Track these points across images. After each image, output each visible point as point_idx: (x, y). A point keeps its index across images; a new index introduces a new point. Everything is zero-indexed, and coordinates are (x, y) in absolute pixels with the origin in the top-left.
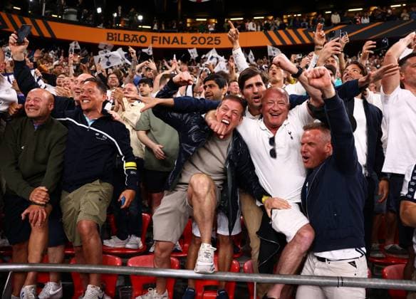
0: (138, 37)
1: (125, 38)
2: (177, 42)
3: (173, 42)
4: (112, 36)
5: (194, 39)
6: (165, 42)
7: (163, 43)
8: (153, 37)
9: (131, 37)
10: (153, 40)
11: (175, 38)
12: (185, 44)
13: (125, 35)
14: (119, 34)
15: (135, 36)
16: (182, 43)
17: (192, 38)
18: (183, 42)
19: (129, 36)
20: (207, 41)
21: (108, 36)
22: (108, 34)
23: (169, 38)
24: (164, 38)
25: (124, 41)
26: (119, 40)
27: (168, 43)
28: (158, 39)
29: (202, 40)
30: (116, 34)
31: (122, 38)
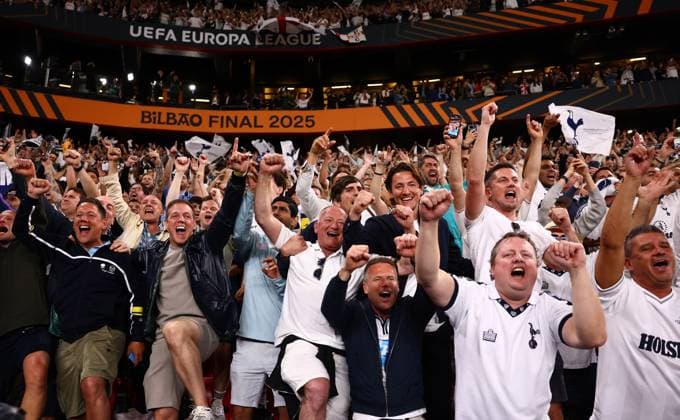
0: (188, 118)
1: (168, 119)
2: (249, 124)
3: (242, 124)
4: (149, 117)
5: (275, 119)
6: (230, 124)
7: (227, 126)
8: (211, 117)
9: (178, 118)
10: (211, 122)
11: (246, 118)
12: (261, 127)
13: (168, 114)
14: (160, 114)
15: (184, 115)
16: (256, 126)
17: (271, 118)
18: (258, 124)
19: (174, 115)
20: (294, 122)
21: (143, 117)
22: (143, 113)
23: (236, 118)
24: (228, 118)
25: (168, 123)
26: (159, 122)
27: (235, 125)
28: (219, 120)
29: (286, 121)
30: (154, 113)
31: (164, 119)
